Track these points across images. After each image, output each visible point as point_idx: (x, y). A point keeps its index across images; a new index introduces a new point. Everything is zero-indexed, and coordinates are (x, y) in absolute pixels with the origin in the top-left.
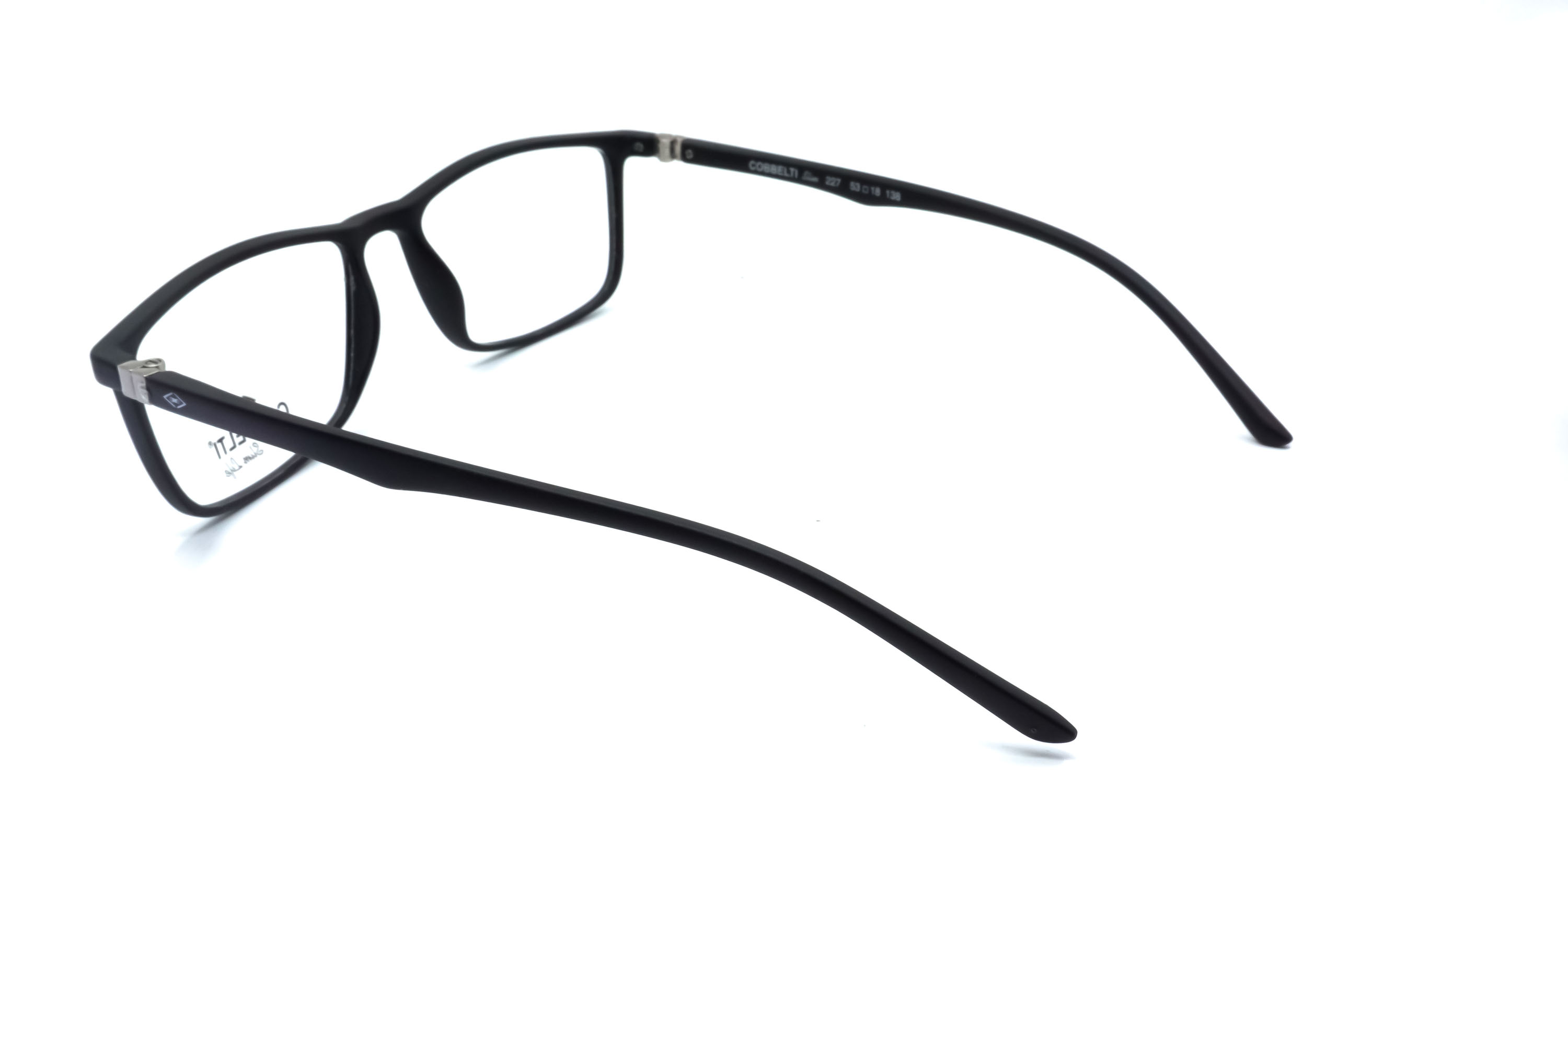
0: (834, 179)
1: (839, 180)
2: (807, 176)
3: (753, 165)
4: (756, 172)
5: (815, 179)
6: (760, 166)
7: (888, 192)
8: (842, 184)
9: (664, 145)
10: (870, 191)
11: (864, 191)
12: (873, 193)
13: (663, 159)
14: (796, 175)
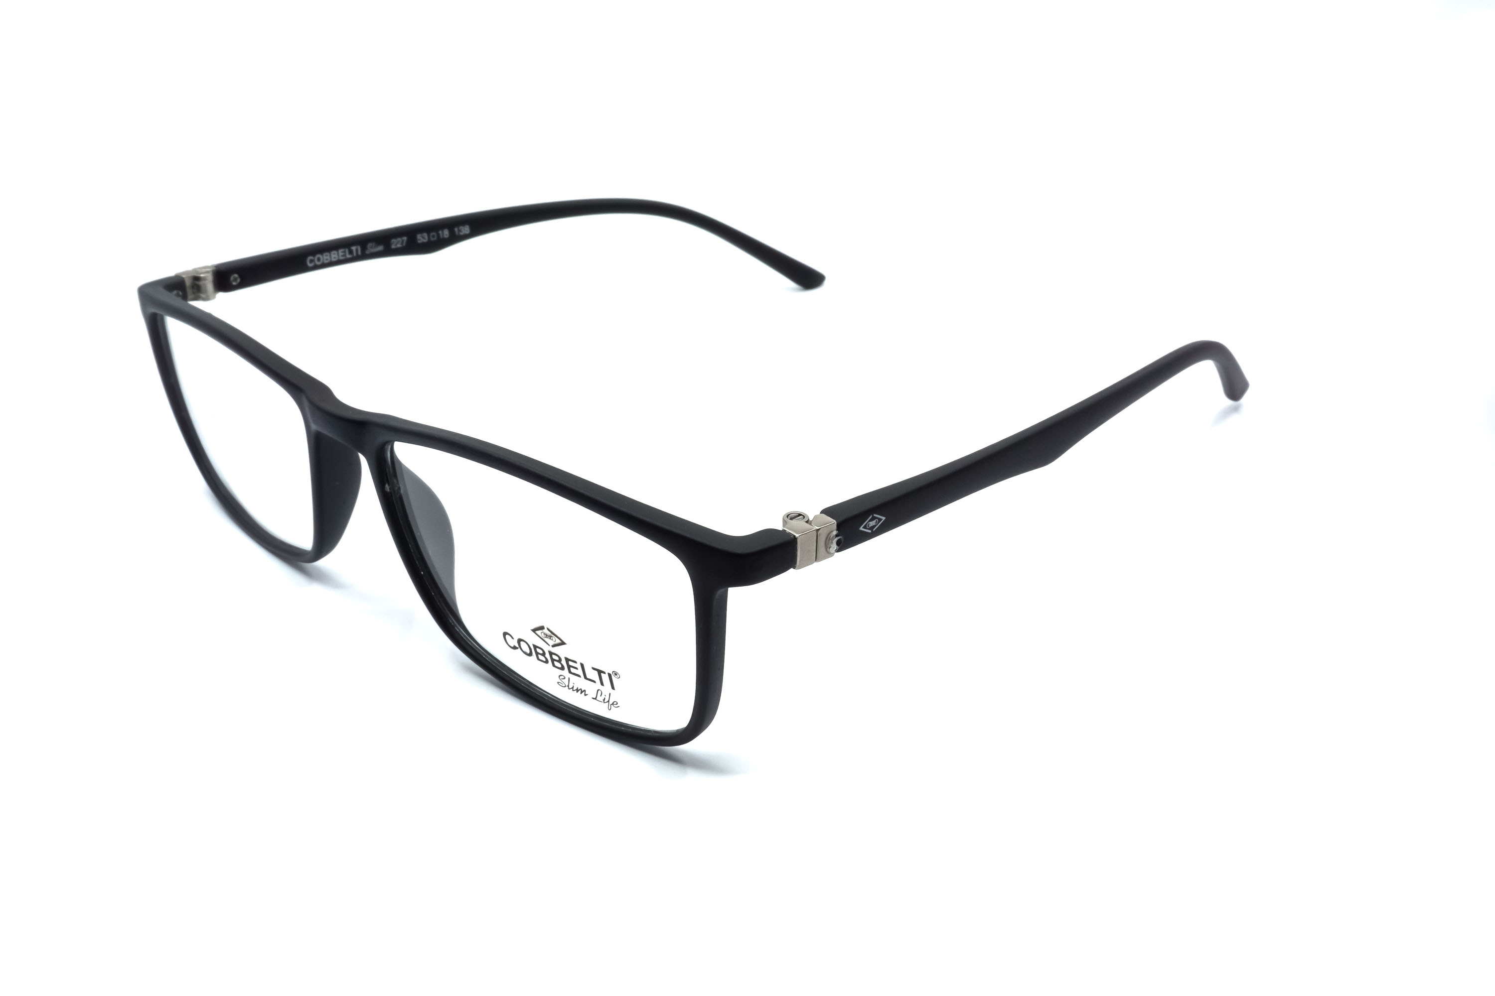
0: (399, 239)
1: (405, 238)
2: (372, 248)
3: (311, 261)
4: (316, 268)
5: (380, 248)
6: (319, 260)
7: (456, 229)
8: (408, 242)
10: (438, 235)
11: (432, 239)
12: (441, 236)
14: (360, 253)
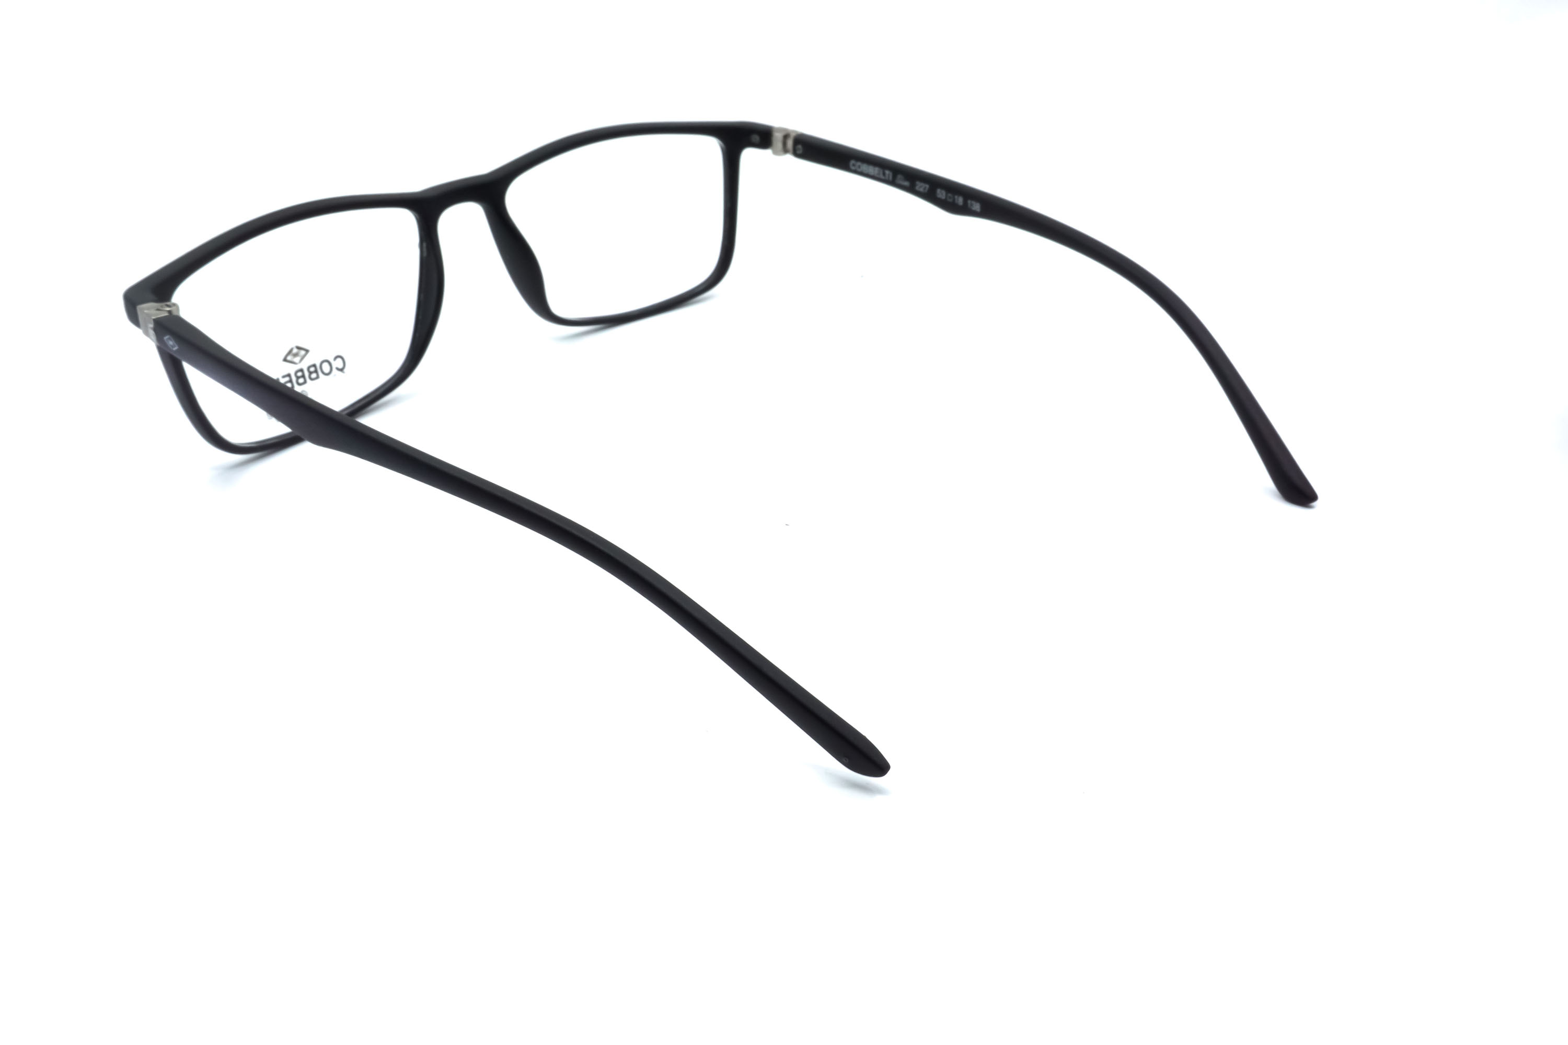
0: (923, 185)
1: (927, 186)
2: (900, 179)
3: (854, 165)
4: (855, 172)
5: (907, 184)
6: (859, 167)
7: (969, 202)
8: (929, 190)
9: (777, 137)
10: (954, 200)
11: (948, 199)
12: (956, 201)
13: (775, 153)
14: (891, 178)
